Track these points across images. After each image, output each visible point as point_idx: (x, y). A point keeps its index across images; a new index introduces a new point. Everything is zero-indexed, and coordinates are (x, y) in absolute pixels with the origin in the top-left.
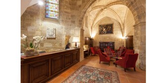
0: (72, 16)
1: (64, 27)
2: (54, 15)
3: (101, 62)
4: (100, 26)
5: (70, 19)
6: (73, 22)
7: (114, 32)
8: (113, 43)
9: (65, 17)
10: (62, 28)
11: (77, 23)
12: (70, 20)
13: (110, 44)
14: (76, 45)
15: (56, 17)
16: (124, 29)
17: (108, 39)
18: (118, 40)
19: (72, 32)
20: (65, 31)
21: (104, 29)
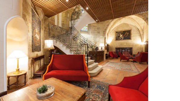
0: (98, 28)
1: (92, 36)
2: (86, 29)
3: (122, 60)
4: (117, 32)
5: (96, 30)
6: (99, 33)
7: (132, 38)
8: (131, 49)
9: (93, 29)
10: (91, 37)
11: (101, 33)
12: (96, 32)
13: (127, 50)
14: (102, 49)
15: (87, 30)
16: (143, 35)
17: (125, 44)
18: (136, 45)
19: (97, 39)
20: (93, 39)
21: (121, 36)
